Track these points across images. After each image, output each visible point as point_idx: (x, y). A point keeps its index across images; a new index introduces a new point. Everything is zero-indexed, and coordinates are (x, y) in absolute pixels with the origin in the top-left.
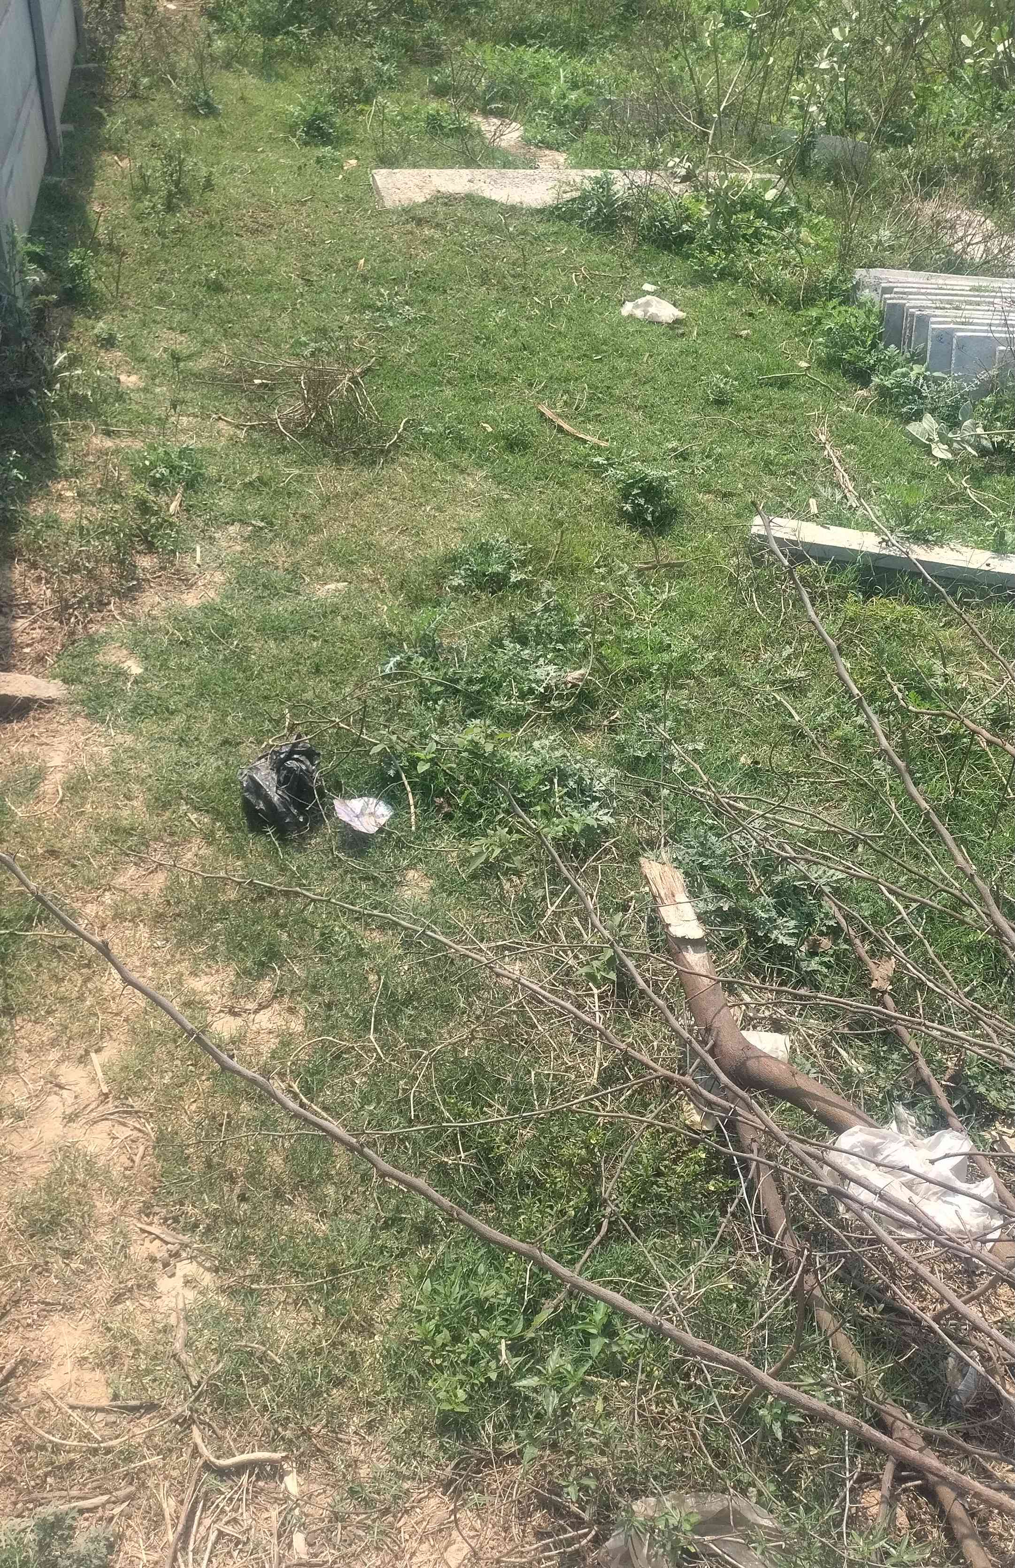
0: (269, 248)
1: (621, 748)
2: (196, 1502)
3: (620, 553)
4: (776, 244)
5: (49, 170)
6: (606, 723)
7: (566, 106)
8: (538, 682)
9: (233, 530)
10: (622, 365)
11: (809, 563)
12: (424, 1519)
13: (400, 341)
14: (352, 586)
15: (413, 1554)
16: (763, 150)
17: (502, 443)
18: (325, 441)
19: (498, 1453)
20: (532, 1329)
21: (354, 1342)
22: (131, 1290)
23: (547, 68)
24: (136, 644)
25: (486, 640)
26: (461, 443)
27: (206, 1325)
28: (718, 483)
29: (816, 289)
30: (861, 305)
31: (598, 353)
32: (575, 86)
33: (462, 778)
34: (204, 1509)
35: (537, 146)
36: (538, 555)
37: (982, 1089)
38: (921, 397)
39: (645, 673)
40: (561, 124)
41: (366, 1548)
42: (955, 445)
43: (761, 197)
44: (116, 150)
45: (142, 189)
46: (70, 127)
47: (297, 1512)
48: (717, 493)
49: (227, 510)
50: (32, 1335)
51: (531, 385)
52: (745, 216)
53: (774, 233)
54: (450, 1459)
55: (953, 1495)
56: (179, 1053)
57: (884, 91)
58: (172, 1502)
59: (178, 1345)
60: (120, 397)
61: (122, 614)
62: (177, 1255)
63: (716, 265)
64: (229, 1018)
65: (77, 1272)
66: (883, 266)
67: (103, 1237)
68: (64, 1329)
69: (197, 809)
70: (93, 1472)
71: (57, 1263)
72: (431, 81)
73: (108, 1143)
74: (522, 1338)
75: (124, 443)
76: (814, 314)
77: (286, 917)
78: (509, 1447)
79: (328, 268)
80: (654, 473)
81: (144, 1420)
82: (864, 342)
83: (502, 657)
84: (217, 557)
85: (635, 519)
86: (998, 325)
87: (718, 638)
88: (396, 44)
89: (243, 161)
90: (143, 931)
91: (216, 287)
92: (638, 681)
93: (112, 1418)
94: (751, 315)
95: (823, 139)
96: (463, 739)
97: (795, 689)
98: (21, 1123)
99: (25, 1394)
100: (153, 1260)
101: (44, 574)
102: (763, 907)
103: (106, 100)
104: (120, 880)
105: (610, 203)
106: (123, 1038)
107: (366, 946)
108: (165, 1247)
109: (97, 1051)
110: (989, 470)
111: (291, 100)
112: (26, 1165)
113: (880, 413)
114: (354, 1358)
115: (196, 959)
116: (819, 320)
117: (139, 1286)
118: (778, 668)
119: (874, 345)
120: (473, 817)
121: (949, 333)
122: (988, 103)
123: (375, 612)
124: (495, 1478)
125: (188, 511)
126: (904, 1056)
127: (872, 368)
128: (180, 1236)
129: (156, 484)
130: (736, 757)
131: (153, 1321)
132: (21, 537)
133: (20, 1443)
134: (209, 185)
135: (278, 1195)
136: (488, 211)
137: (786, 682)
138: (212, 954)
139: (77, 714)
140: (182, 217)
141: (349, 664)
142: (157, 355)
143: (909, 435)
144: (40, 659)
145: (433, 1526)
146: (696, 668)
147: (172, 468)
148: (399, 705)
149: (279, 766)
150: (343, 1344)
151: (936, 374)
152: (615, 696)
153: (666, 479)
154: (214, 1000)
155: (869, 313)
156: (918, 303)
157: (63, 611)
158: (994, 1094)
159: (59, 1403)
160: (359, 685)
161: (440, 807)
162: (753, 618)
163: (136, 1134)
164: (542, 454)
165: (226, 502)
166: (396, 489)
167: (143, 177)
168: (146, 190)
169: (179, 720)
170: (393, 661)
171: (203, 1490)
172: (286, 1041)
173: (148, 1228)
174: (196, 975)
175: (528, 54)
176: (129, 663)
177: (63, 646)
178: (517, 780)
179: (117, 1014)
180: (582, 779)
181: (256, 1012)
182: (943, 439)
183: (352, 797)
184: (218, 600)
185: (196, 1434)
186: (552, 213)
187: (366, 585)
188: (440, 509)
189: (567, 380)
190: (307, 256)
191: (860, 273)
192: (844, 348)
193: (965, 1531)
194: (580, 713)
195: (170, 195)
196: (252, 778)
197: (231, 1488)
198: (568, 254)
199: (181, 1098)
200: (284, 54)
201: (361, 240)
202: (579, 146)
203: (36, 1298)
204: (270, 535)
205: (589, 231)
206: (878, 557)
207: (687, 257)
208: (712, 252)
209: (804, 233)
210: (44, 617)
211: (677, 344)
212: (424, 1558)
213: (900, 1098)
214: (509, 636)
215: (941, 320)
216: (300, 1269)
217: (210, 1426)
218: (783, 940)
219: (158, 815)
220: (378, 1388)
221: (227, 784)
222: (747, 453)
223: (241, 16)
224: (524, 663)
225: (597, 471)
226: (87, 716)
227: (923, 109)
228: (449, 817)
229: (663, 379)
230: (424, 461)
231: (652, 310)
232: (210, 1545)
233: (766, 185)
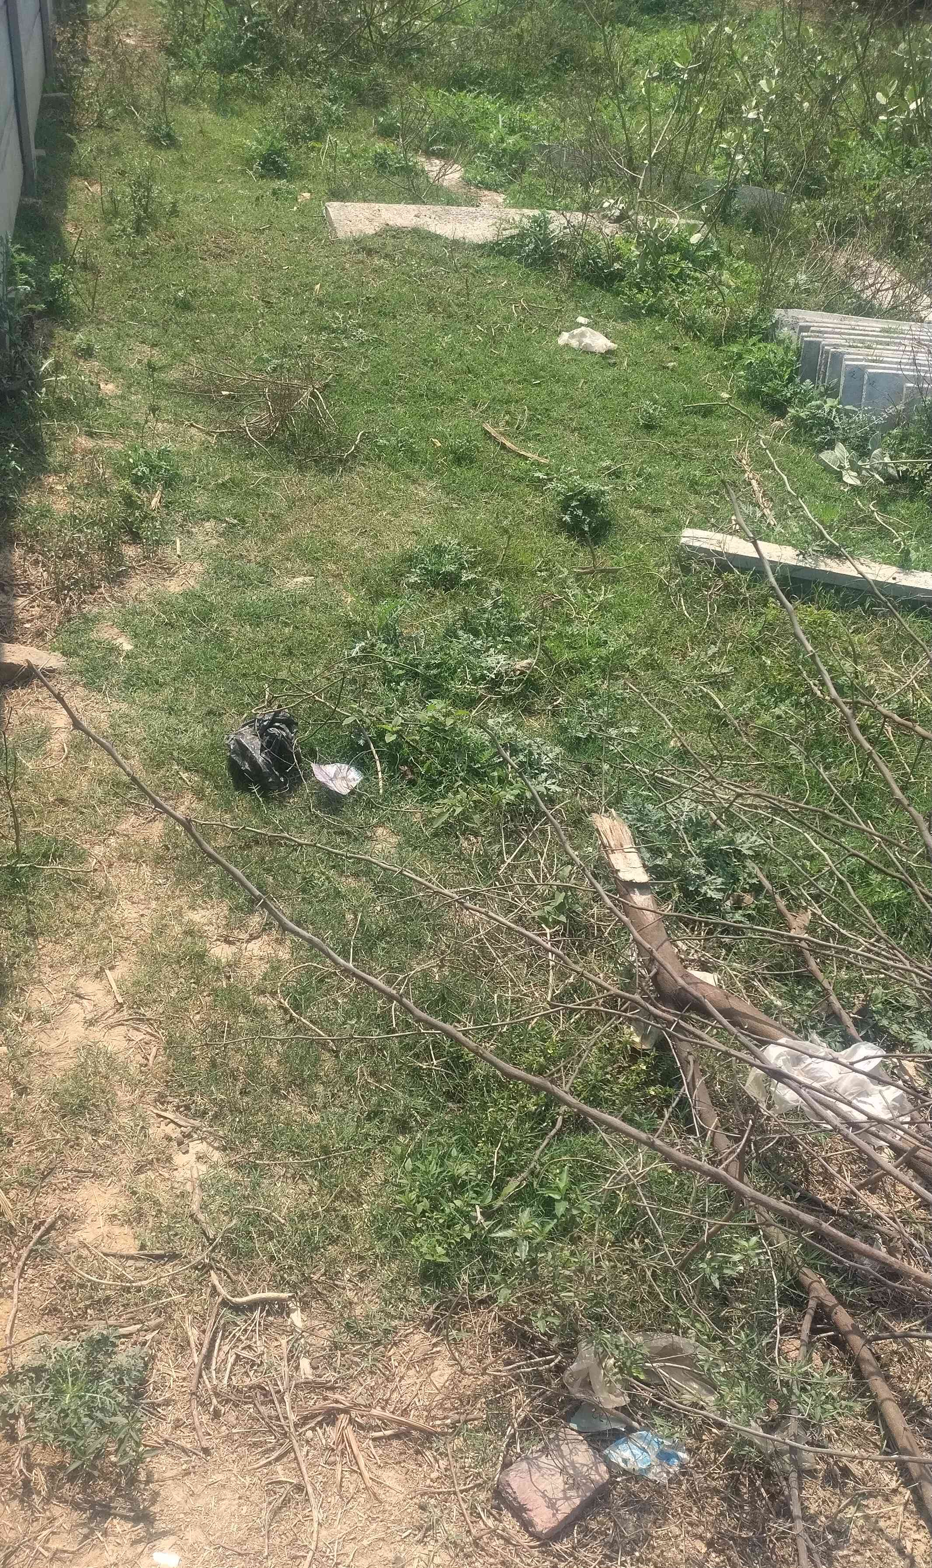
0: (230, 272)
1: (564, 729)
2: (215, 1333)
3: (560, 559)
4: (699, 285)
5: (26, 190)
6: (549, 707)
7: (504, 150)
8: (490, 669)
9: (209, 525)
10: (559, 390)
11: (732, 572)
12: (410, 1350)
13: (354, 361)
14: (319, 580)
15: (402, 1378)
16: (687, 198)
17: (451, 456)
18: (287, 449)
19: (472, 1299)
20: (500, 1198)
21: (347, 1209)
22: (151, 1162)
23: (485, 113)
24: (127, 623)
25: (442, 631)
26: (413, 456)
27: (218, 1192)
28: (649, 499)
29: (737, 327)
30: (780, 342)
31: (536, 379)
32: (512, 131)
33: (423, 750)
34: (224, 1338)
35: (477, 186)
36: (487, 558)
37: (885, 1022)
38: (833, 428)
39: (585, 664)
40: (499, 166)
41: (362, 1372)
42: (864, 472)
43: (687, 241)
44: (84, 176)
45: (112, 213)
46: (42, 153)
47: (302, 1341)
48: (647, 508)
49: (202, 507)
50: (67, 1197)
51: (475, 405)
52: (672, 257)
53: (698, 274)
54: (430, 1303)
55: (862, 1342)
56: (182, 973)
57: (801, 146)
58: (196, 1332)
59: (195, 1207)
60: (100, 403)
61: (112, 596)
62: (189, 1136)
63: (645, 302)
64: (224, 945)
65: (104, 1147)
66: (799, 307)
67: (125, 1119)
68: (96, 1192)
69: (187, 769)
70: (125, 1306)
71: (87, 1139)
72: (377, 122)
73: (125, 1044)
74: (491, 1207)
75: (106, 444)
76: (735, 350)
77: (271, 861)
78: (482, 1293)
79: (286, 291)
80: (592, 486)
81: (167, 1267)
82: (781, 377)
83: (456, 646)
84: (196, 549)
85: (574, 529)
86: (907, 364)
87: (650, 638)
88: (343, 87)
89: (205, 190)
90: (146, 870)
91: (185, 306)
92: (578, 672)
93: (140, 1264)
94: (677, 349)
95: (744, 189)
96: (424, 716)
97: (721, 684)
98: (48, 1026)
99: (64, 1243)
100: (169, 1139)
101: (41, 558)
102: (694, 866)
103: (74, 128)
104: (122, 827)
105: (546, 241)
106: (133, 959)
107: (343, 889)
108: (179, 1130)
109: (110, 969)
110: (894, 497)
111: (246, 134)
112: (54, 1059)
113: (794, 442)
114: (346, 1223)
115: (194, 895)
116: (740, 357)
117: (158, 1160)
118: (704, 664)
119: (791, 380)
120: (435, 784)
121: (861, 370)
122: (898, 160)
123: (340, 603)
124: (471, 1319)
125: (167, 507)
126: (817, 993)
127: (789, 401)
128: (192, 1121)
129: (137, 481)
130: (666, 741)
131: (172, 1188)
132: (19, 523)
133: (62, 1281)
134: (174, 212)
135: (275, 1090)
136: (433, 244)
137: (710, 677)
138: (207, 892)
139: (76, 683)
140: (151, 240)
141: (318, 648)
142: (132, 366)
143: (822, 462)
144: (40, 634)
145: (418, 1355)
146: (630, 663)
147: (153, 468)
148: (364, 685)
149: (263, 732)
150: (335, 1210)
151: (847, 407)
152: (557, 684)
153: (603, 493)
154: (212, 931)
155: (787, 350)
156: (834, 341)
157: (59, 592)
158: (895, 1027)
159: (94, 1251)
160: (327, 668)
161: (405, 774)
162: (681, 619)
163: (148, 1037)
164: (487, 469)
165: (201, 500)
166: (354, 495)
167: (113, 201)
168: (116, 214)
169: (167, 692)
170: (358, 646)
171: (222, 1322)
172: (276, 967)
173: (163, 1114)
174: (194, 909)
175: (468, 98)
176: (120, 640)
177: (60, 623)
178: (472, 753)
179: (127, 939)
180: (531, 753)
181: (248, 941)
182: (854, 467)
183: (325, 763)
184: (198, 587)
185: (214, 1277)
186: (492, 248)
187: (330, 580)
188: (395, 515)
189: (508, 402)
190: (266, 280)
191: (779, 313)
192: (763, 381)
193: (872, 1369)
194: (526, 697)
195: (139, 220)
196: (238, 742)
197: (246, 1321)
198: (508, 288)
199: (186, 1010)
200: (239, 90)
201: (316, 267)
202: (517, 187)
203: (70, 1167)
204: (243, 532)
205: (526, 267)
206: (795, 569)
207: (617, 294)
208: (641, 290)
209: (726, 276)
210: (42, 596)
211: (609, 373)
212: (411, 1381)
213: (813, 1027)
214: (462, 628)
215: (853, 358)
216: (297, 1149)
217: (225, 1272)
218: (710, 893)
219: (153, 773)
220: (367, 1246)
221: (214, 748)
222: (673, 472)
223: (198, 55)
224: (477, 653)
225: (538, 485)
226: (84, 686)
227: (837, 163)
228: (412, 783)
229: (597, 404)
230: (378, 471)
231: (586, 340)
232: (229, 1366)
233: (692, 229)
